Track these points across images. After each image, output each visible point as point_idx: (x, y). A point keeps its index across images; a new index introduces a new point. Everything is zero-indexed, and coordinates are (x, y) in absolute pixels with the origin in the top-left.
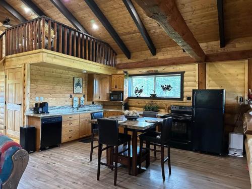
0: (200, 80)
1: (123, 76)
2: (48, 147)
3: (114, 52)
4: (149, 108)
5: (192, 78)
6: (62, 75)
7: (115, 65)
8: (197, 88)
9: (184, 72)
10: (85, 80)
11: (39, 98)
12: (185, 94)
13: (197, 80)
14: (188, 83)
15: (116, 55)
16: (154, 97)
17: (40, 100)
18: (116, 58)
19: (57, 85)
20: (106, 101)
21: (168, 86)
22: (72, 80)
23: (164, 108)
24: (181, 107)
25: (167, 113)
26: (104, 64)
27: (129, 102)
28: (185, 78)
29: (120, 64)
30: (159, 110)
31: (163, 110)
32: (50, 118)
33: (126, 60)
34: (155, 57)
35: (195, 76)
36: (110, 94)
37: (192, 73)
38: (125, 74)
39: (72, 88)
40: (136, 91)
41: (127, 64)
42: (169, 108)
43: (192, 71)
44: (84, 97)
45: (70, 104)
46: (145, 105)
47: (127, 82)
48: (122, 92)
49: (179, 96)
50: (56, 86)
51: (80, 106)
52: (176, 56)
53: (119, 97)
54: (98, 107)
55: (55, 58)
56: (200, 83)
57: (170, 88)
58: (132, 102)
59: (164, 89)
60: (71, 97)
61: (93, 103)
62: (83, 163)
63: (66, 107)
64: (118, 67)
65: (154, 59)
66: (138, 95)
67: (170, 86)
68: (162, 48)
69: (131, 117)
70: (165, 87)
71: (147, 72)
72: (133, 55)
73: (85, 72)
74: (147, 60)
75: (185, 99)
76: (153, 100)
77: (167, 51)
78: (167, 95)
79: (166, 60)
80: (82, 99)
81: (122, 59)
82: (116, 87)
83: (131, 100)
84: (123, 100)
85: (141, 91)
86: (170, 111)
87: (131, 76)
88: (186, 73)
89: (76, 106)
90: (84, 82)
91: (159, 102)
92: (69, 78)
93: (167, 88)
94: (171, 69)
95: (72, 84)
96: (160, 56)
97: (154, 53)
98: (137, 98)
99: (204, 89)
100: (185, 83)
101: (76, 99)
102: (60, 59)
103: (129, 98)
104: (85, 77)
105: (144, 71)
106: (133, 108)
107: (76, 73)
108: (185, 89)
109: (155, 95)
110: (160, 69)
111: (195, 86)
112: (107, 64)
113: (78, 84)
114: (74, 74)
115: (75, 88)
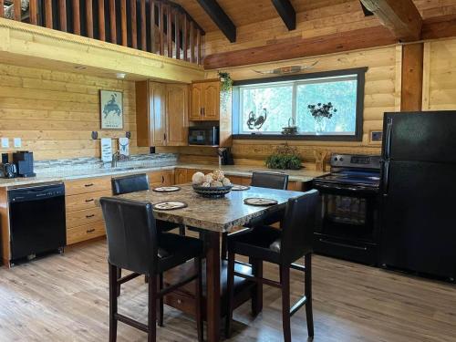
0: (407, 88)
1: (218, 84)
2: (31, 257)
3: (196, 26)
4: (278, 161)
5: (386, 84)
6: (68, 85)
7: (200, 58)
8: (398, 109)
9: (365, 69)
10: (130, 97)
11: (11, 140)
12: (367, 125)
13: (399, 89)
14: (375, 96)
15: (203, 33)
16: (290, 134)
17: (12, 145)
18: (202, 42)
19: (55, 109)
20: (182, 144)
21: (325, 106)
22: (97, 97)
23: (313, 161)
24: (356, 158)
25: (321, 174)
26: (170, 55)
27: (234, 146)
28: (368, 85)
29: (210, 57)
30: (303, 164)
31: (312, 166)
32: (32, 190)
33: (225, 46)
34: (294, 33)
35: (393, 79)
36: (190, 129)
37: (386, 70)
38: (223, 80)
39: (98, 115)
40: (251, 120)
41: (227, 54)
42: (328, 161)
43: (385, 64)
44: (128, 135)
45: (93, 153)
46: (270, 153)
47: (227, 99)
48: (216, 124)
49: (351, 130)
50: (54, 112)
51: (118, 158)
52: (344, 29)
53: (208, 134)
54: (164, 160)
55: (34, 40)
56: (405, 95)
57: (331, 111)
58: (241, 148)
59: (315, 113)
60: (95, 136)
61: (153, 150)
62: (97, 302)
63: (82, 160)
64: (207, 64)
65: (292, 39)
66: (255, 130)
67: (329, 106)
68: (312, 9)
69: (207, 189)
70: (317, 108)
71: (275, 72)
72: (241, 31)
73: (123, 76)
74: (275, 42)
75: (366, 136)
76: (289, 142)
77: (324, 15)
78: (323, 129)
79: (321, 40)
80: (124, 141)
81: (215, 45)
82: (202, 111)
83: (238, 141)
84: (217, 142)
85: (261, 120)
86: (328, 167)
87: (237, 83)
88: (370, 71)
89: (107, 157)
90: (126, 100)
91: (302, 147)
92: (87, 93)
93: (324, 111)
94: (333, 62)
95: (97, 105)
96: (306, 31)
97: (291, 24)
98: (254, 136)
99: (417, 110)
100: (367, 98)
101: (107, 142)
102: (47, 44)
103: (233, 137)
104: (130, 89)
105: (267, 69)
106: (244, 160)
107: (103, 81)
108: (367, 112)
109: (295, 128)
110: (306, 64)
111: (394, 105)
112: (178, 57)
113: (111, 106)
114: (100, 83)
115: (103, 115)
